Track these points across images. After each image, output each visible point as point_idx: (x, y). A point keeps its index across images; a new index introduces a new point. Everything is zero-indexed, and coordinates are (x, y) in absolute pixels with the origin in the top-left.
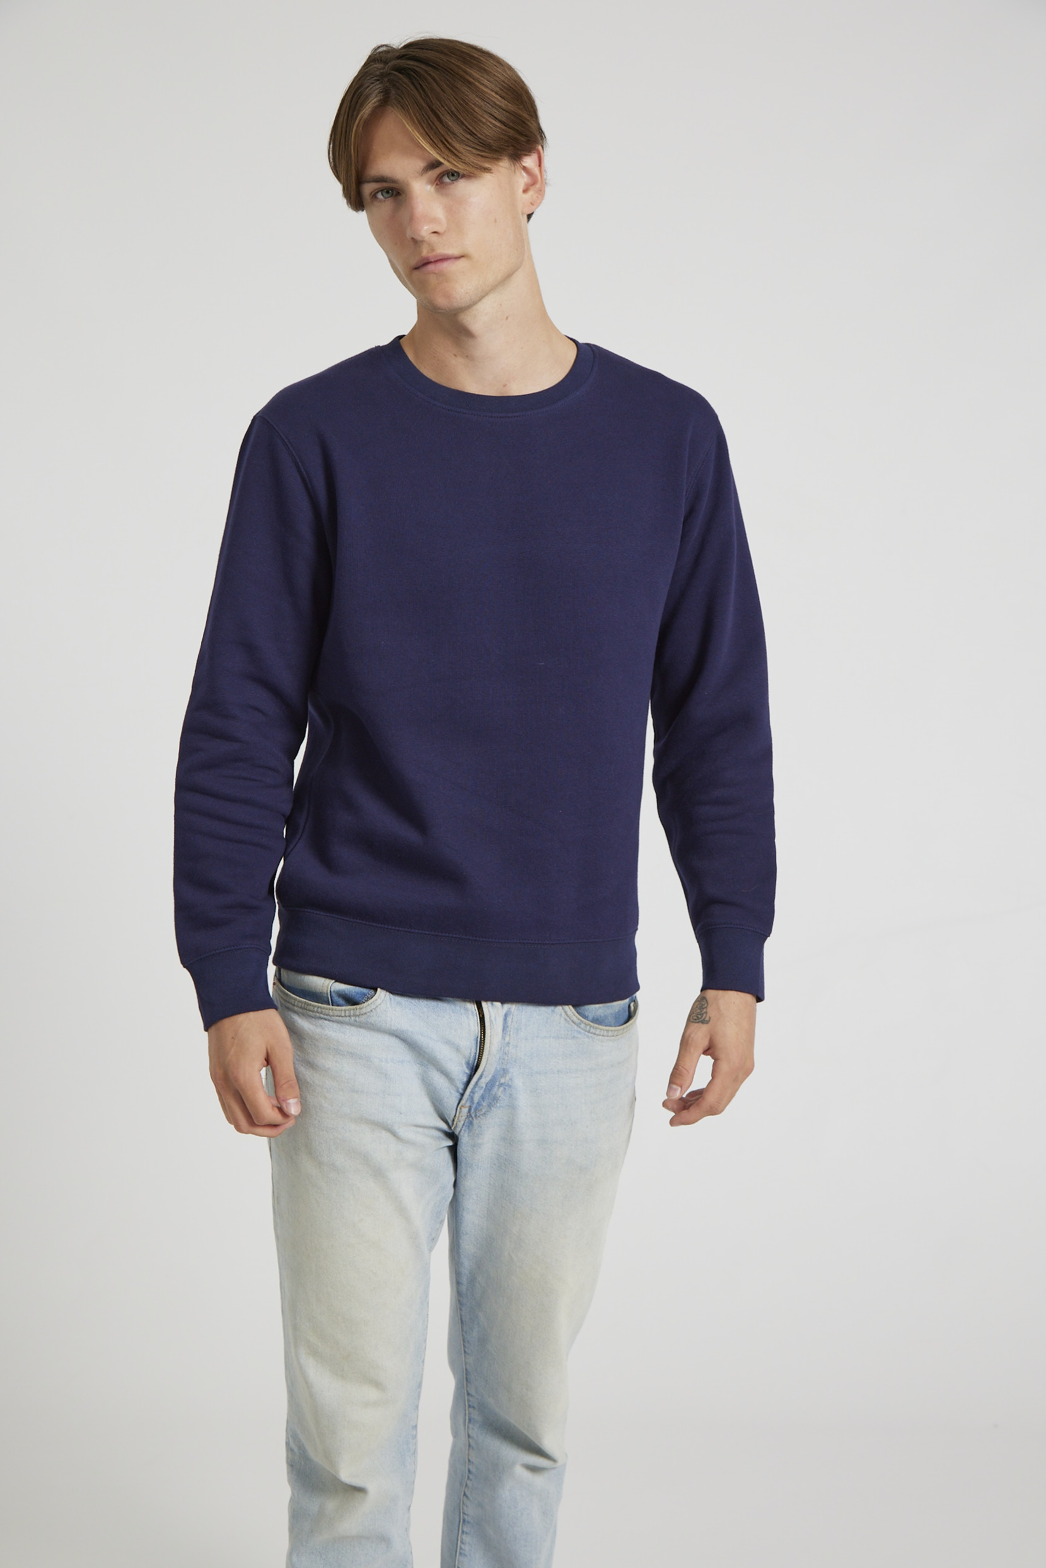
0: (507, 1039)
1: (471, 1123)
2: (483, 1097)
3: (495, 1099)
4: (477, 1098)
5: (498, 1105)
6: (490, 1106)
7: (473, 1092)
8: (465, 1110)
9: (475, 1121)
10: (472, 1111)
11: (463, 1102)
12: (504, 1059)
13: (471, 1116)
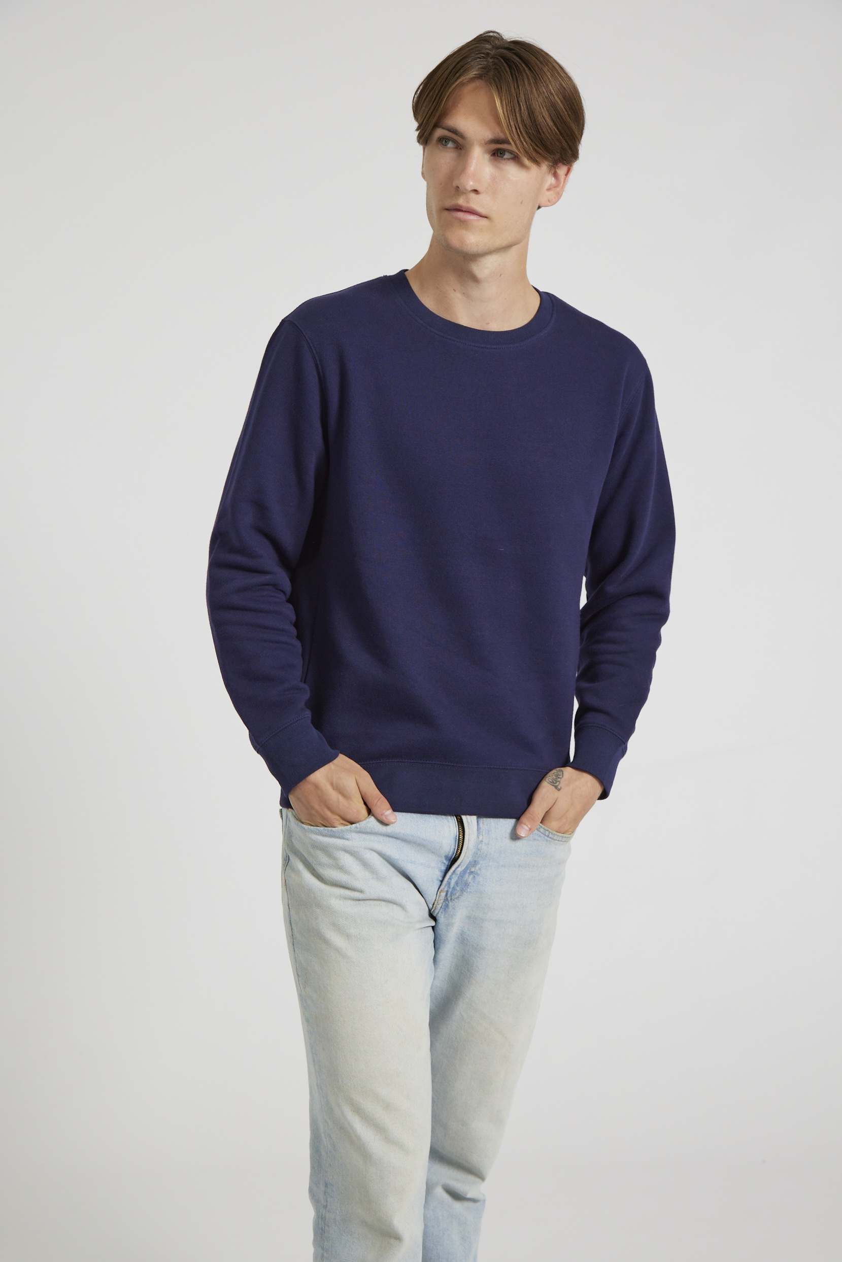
0: (481, 838)
1: (447, 906)
2: (457, 883)
3: (467, 885)
4: (452, 885)
5: (469, 890)
6: (462, 891)
7: (450, 879)
8: (443, 894)
9: (451, 904)
10: (449, 893)
11: (442, 887)
12: (477, 854)
13: (447, 899)
